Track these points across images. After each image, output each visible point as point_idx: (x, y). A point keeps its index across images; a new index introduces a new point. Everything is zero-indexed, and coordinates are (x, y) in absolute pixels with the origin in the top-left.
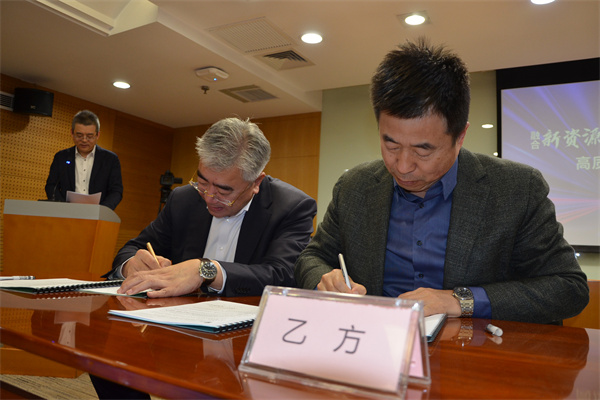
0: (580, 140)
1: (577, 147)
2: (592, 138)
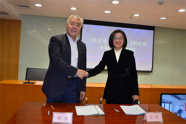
2: (104, 41)
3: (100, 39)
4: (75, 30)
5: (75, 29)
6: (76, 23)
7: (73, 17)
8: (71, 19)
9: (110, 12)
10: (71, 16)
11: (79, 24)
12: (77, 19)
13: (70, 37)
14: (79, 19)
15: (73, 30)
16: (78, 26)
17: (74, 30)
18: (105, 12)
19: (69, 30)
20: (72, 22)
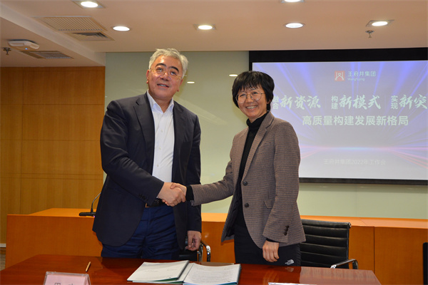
0: (305, 104)
1: (303, 108)
2: (313, 103)
3: (302, 98)
4: (166, 83)
5: (167, 80)
6: (169, 68)
7: (162, 52)
8: (156, 58)
9: (300, 25)
10: (159, 50)
11: (177, 69)
12: (172, 57)
13: (154, 102)
14: (177, 58)
15: (162, 82)
16: (173, 73)
17: (164, 83)
18: (288, 26)
19: (154, 85)
20: (158, 65)
